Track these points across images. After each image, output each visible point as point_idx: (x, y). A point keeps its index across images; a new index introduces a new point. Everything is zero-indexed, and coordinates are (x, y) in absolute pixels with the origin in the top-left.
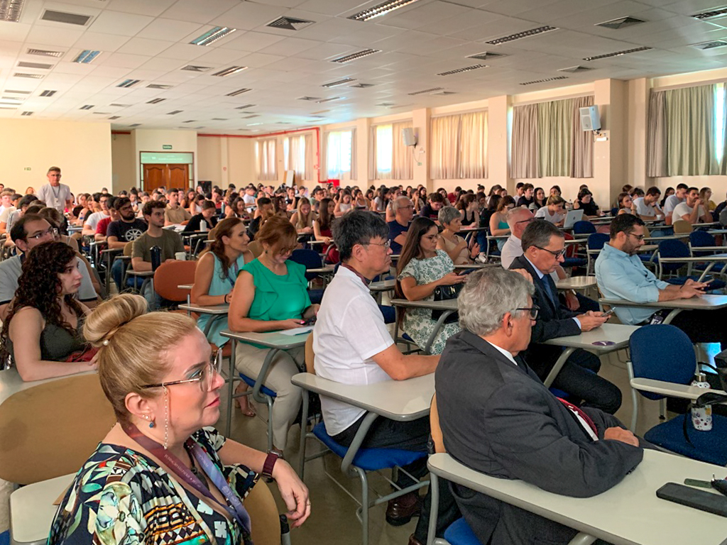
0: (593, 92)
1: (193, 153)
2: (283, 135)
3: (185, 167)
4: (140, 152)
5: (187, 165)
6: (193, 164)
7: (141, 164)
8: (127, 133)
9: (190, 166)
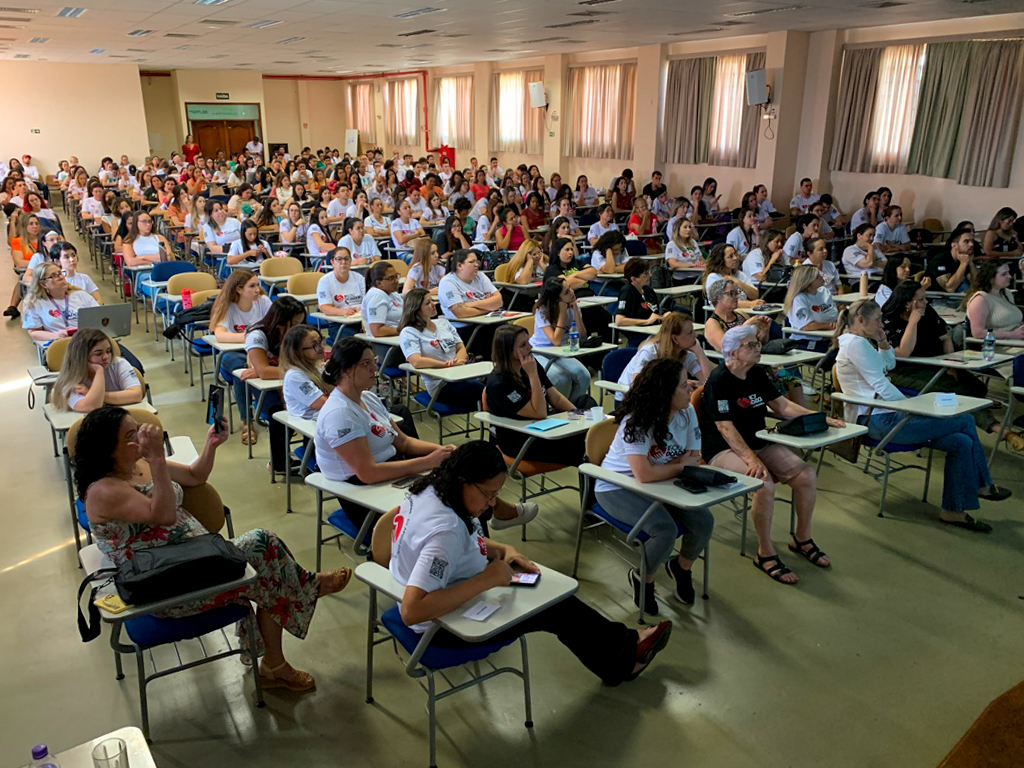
0: (765, 47)
1: (258, 105)
2: (381, 79)
3: (250, 125)
4: (186, 104)
5: (252, 122)
6: (260, 120)
7: (188, 120)
8: (166, 74)
9: (256, 123)
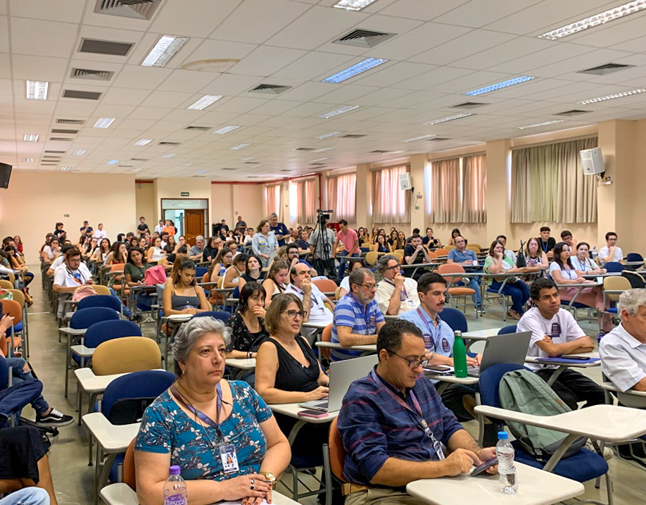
1: (208, 199)
2: (288, 181)
3: (201, 213)
4: (162, 199)
6: (208, 209)
7: (162, 209)
8: (151, 182)
9: (205, 212)
